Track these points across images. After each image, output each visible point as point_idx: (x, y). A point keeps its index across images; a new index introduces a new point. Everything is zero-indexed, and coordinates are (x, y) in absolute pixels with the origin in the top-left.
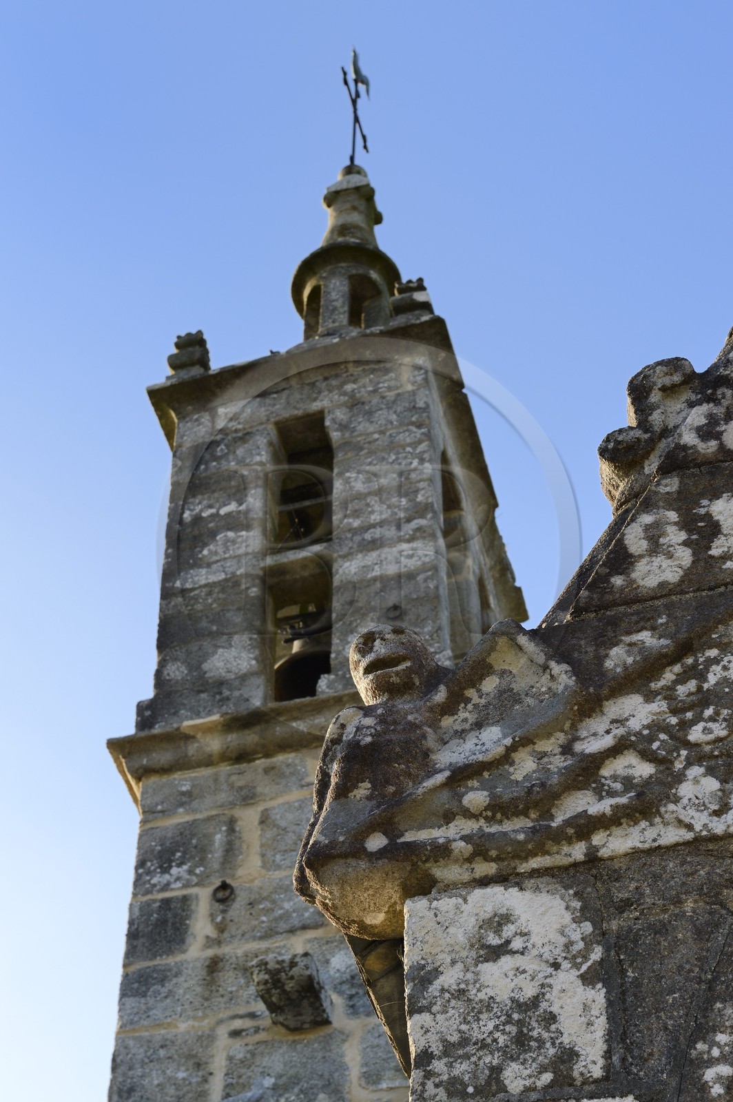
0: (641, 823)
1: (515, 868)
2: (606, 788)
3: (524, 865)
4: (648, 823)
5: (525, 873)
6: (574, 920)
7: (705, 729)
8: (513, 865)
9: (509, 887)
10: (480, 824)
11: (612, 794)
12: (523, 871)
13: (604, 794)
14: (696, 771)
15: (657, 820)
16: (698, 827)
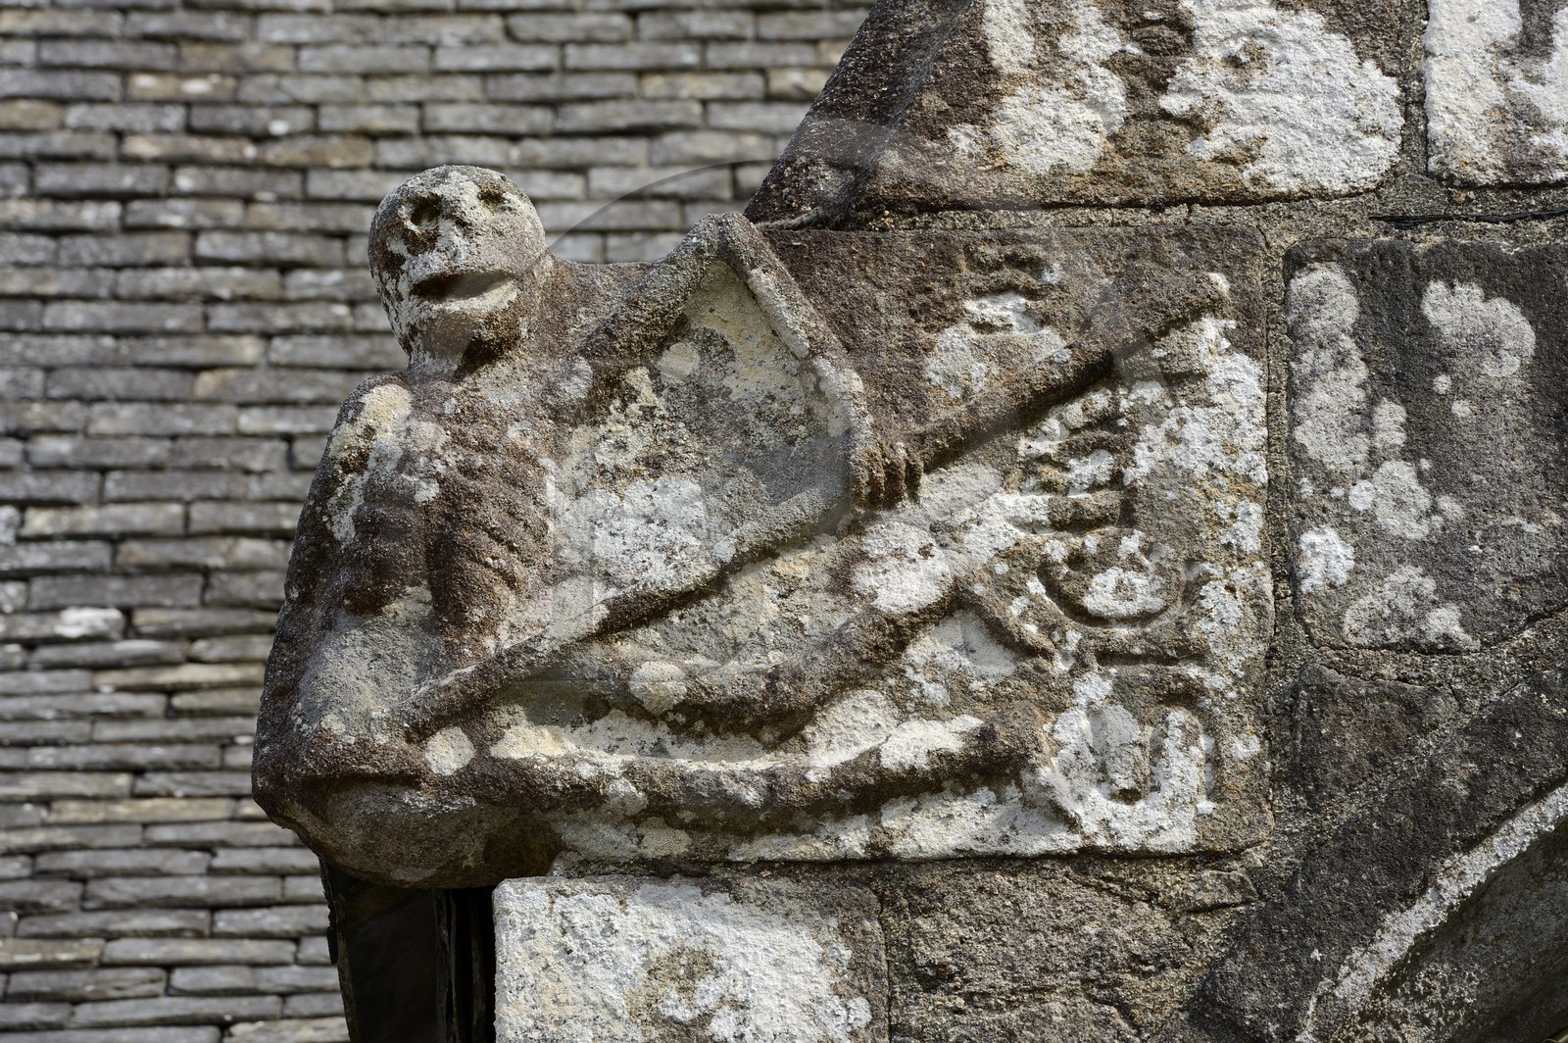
0: (980, 792)
1: (726, 851)
2: (915, 692)
3: (745, 847)
4: (992, 795)
5: (744, 863)
6: (835, 990)
7: (1120, 586)
8: (722, 844)
9: (712, 890)
10: (659, 734)
11: (927, 711)
12: (740, 859)
13: (910, 706)
14: (1095, 686)
15: (1011, 791)
16: (1090, 826)
